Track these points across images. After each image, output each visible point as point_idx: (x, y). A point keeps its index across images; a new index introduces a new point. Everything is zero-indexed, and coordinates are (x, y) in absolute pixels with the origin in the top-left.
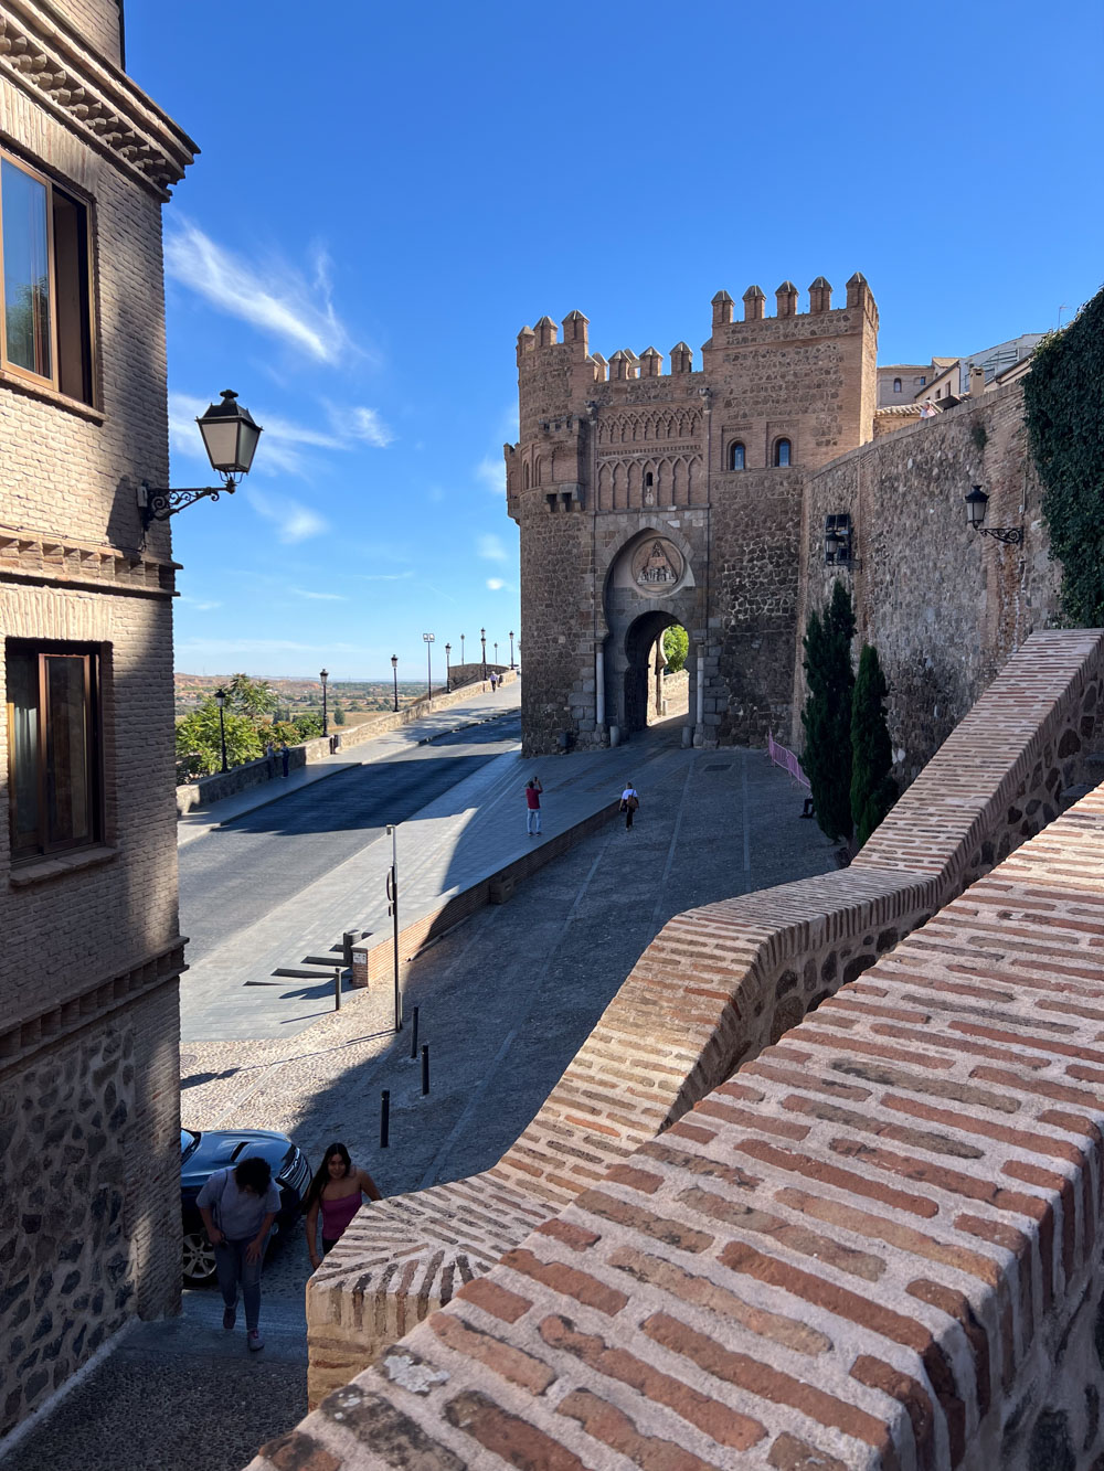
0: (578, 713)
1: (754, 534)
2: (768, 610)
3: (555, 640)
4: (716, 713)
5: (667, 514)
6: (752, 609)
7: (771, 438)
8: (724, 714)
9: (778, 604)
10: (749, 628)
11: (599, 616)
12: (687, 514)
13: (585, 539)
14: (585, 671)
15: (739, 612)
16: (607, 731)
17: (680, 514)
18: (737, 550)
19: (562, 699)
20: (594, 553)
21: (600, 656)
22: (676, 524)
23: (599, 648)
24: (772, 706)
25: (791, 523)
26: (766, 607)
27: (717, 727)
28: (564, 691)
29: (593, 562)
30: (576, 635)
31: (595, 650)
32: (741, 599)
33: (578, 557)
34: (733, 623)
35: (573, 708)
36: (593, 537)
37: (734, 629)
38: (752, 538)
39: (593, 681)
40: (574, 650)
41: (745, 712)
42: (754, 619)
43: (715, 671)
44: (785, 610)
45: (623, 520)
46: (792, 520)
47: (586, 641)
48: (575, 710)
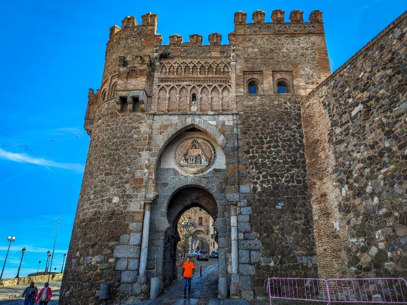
0: (121, 265)
1: (270, 131)
2: (286, 181)
3: (110, 201)
4: (250, 264)
5: (207, 117)
6: (273, 181)
7: (276, 80)
8: (258, 265)
9: (292, 177)
10: (272, 194)
11: (151, 182)
12: (221, 118)
13: (144, 128)
14: (133, 226)
15: (263, 182)
16: (148, 282)
17: (216, 117)
18: (258, 140)
19: (109, 251)
20: (150, 138)
21: (148, 213)
22: (214, 123)
23: (147, 207)
24: (298, 258)
25: (295, 126)
26: (283, 180)
27: (252, 277)
28: (111, 244)
29: (149, 144)
30: (129, 196)
31: (144, 208)
32: (264, 173)
33: (137, 140)
34: (259, 190)
35: (117, 259)
36: (151, 127)
37: (260, 194)
38: (269, 134)
39: (139, 234)
40: (125, 208)
41: (275, 263)
42: (276, 188)
43: (247, 227)
44: (299, 182)
45: (175, 119)
46: (295, 124)
47: (137, 201)
48: (119, 262)
